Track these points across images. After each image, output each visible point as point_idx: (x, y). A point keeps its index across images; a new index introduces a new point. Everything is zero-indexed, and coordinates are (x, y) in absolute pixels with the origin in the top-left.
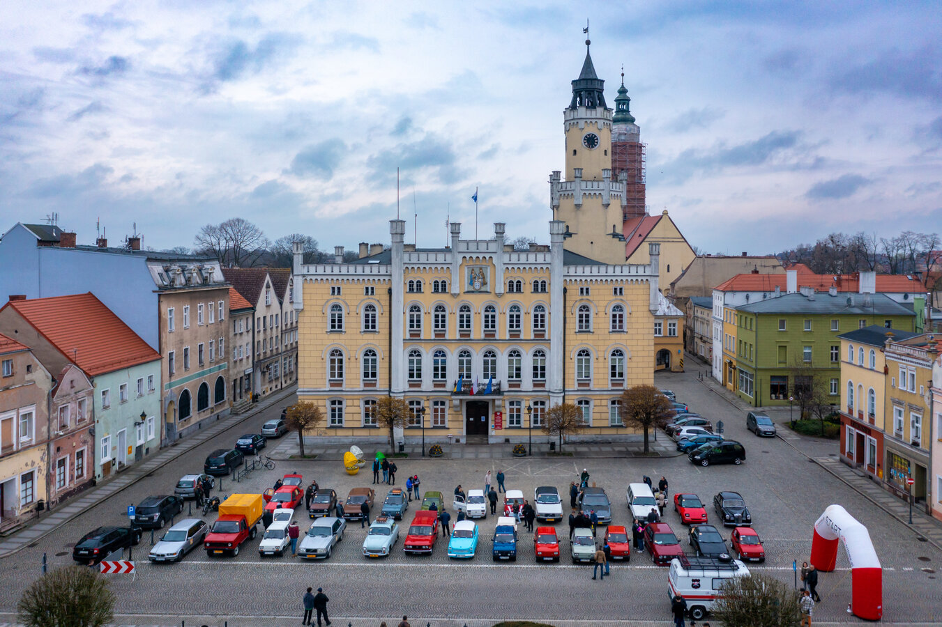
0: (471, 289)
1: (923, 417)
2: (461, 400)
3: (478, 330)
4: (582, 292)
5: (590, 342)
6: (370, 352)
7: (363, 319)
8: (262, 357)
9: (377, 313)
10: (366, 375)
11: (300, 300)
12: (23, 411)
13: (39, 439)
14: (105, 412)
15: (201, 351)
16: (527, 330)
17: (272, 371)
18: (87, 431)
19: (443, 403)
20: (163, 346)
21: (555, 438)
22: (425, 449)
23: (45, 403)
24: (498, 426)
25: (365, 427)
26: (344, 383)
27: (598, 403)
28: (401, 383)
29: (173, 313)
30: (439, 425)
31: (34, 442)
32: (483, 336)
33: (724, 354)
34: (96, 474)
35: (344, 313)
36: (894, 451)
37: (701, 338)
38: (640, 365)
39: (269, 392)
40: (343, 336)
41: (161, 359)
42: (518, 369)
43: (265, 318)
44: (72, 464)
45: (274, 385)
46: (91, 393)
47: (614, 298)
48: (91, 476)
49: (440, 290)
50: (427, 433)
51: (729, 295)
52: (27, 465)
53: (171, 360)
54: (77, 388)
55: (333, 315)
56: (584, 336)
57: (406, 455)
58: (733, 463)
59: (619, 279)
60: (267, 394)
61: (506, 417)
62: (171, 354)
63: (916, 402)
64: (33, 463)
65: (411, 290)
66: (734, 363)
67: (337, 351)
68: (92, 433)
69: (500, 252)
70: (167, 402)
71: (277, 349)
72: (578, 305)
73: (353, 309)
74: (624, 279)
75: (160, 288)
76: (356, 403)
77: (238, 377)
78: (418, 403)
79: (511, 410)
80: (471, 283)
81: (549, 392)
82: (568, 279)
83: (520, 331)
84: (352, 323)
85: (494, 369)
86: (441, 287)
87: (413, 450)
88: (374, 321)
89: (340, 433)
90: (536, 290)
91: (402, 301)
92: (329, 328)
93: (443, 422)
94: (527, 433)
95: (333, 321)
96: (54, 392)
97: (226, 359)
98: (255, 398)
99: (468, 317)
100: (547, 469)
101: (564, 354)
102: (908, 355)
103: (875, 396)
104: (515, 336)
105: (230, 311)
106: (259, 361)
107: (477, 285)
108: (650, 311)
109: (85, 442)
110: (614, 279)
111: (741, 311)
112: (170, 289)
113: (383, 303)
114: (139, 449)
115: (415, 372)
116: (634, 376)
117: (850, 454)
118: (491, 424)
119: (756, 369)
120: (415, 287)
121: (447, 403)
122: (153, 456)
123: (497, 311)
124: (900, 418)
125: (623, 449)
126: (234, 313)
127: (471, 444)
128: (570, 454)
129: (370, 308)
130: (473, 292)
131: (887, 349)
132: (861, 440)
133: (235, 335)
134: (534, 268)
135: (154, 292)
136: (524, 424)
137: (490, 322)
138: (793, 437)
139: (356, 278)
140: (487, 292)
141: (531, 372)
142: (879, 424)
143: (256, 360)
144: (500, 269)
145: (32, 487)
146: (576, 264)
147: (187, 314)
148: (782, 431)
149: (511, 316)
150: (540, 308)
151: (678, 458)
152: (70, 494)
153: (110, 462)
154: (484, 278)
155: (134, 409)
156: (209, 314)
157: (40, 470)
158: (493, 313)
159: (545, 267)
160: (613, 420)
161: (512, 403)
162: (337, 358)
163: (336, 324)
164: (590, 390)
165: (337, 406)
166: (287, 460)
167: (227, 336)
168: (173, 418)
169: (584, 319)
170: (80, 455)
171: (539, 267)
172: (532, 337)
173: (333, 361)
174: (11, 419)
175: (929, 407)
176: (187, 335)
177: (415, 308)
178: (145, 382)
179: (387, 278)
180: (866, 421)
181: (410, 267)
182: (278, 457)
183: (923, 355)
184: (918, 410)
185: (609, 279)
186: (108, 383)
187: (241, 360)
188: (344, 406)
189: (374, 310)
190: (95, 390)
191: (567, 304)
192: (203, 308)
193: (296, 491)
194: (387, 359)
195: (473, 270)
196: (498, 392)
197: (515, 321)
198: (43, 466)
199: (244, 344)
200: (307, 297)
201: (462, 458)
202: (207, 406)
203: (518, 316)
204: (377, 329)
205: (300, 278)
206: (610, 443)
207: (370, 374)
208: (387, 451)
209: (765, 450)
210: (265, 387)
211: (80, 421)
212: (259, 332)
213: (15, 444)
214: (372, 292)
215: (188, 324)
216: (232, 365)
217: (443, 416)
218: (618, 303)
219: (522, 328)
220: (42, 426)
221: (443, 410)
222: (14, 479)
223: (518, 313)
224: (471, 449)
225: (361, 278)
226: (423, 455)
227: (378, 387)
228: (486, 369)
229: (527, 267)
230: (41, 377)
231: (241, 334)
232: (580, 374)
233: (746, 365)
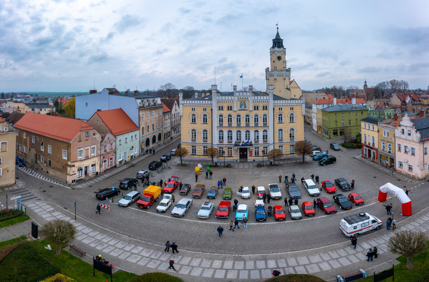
0: (241, 109)
1: (392, 145)
2: (238, 148)
3: (243, 123)
4: (279, 109)
5: (283, 127)
6: (205, 130)
7: (203, 119)
8: (174, 126)
9: (208, 117)
10: (204, 138)
11: (182, 113)
12: (92, 147)
13: (97, 155)
14: (120, 146)
15: (153, 126)
16: (261, 123)
17: (177, 130)
18: (114, 152)
19: (231, 148)
20: (140, 125)
21: (272, 160)
22: (225, 164)
23: (99, 144)
24: (251, 156)
25: (204, 155)
26: (196, 140)
27: (286, 146)
28: (216, 141)
29: (144, 115)
30: (230, 155)
31: (95, 156)
32: (245, 125)
33: (317, 123)
34: (117, 164)
35: (196, 117)
36: (381, 154)
37: (308, 117)
38: (300, 133)
39: (176, 136)
40: (196, 125)
41: (139, 129)
42: (258, 136)
43: (175, 114)
44: (109, 162)
45: (178, 133)
46: (115, 141)
47: (290, 111)
48: (115, 165)
49: (230, 109)
50: (225, 158)
51: (318, 105)
52: (93, 162)
53: (143, 129)
54: (110, 140)
55: (193, 118)
56: (280, 124)
57: (218, 166)
58: (333, 163)
59: (292, 105)
60: (175, 137)
61: (254, 153)
62: (143, 128)
63: (390, 140)
64: (95, 161)
65: (220, 109)
66: (321, 126)
67: (194, 130)
68: (115, 153)
69: (251, 96)
70: (142, 142)
71: (179, 123)
72: (278, 114)
73: (199, 116)
74: (294, 104)
75: (139, 107)
76: (200, 147)
77: (166, 133)
78: (222, 148)
79: (255, 150)
80: (241, 107)
81: (269, 144)
82: (275, 105)
83: (258, 123)
84: (200, 120)
85: (249, 137)
86: (230, 108)
87: (220, 165)
88: (206, 120)
89: (195, 156)
90: (264, 109)
91: (216, 113)
92: (191, 122)
93: (231, 154)
94: (262, 158)
95: (193, 120)
96: (102, 141)
97: (162, 127)
98: (172, 138)
99: (240, 119)
100: (270, 173)
101: (274, 131)
102: (386, 127)
103: (375, 138)
104: (256, 125)
105: (163, 113)
106: (173, 127)
107: (243, 107)
108: (302, 115)
109: (113, 155)
110: (290, 104)
111: (323, 111)
112: (142, 108)
113: (209, 114)
114: (132, 157)
115: (221, 138)
116: (297, 137)
117: (366, 155)
118: (248, 155)
119: (329, 128)
120: (221, 108)
121: (233, 148)
122: (136, 159)
123: (250, 116)
124: (384, 145)
125: (295, 161)
126: (164, 113)
127: (241, 162)
128: (277, 165)
129: (205, 115)
130: (241, 110)
131: (379, 125)
132: (369, 151)
133: (165, 120)
134: (263, 101)
135: (137, 108)
136: (260, 155)
137: (248, 120)
138: (344, 150)
139: (200, 105)
140: (246, 110)
141: (262, 137)
142: (376, 146)
143: (172, 127)
144: (251, 102)
145: (95, 168)
146: (277, 100)
147: (149, 115)
148: (341, 148)
149: (255, 118)
150: (265, 115)
151: (314, 163)
152: (108, 170)
153: (121, 161)
154: (245, 105)
155: (130, 145)
156: (156, 114)
157: (97, 163)
158: (249, 117)
159: (267, 101)
160: (291, 152)
161: (255, 148)
162: (194, 132)
163: (194, 121)
164: (283, 143)
165: (194, 148)
166: (177, 166)
167: (162, 120)
168: (144, 147)
169: (280, 118)
170: (111, 159)
171: (265, 101)
172: (263, 125)
173: (192, 133)
174: (88, 149)
175: (394, 142)
176: (148, 121)
177: (221, 116)
178: (134, 137)
179: (211, 105)
180: (371, 145)
181: (219, 101)
182: (173, 164)
183: (391, 127)
184: (390, 142)
185: (289, 105)
186: (122, 138)
187: (167, 127)
188: (196, 148)
189: (206, 116)
190: (117, 140)
191: (275, 114)
192: (154, 112)
193: (176, 184)
194: (211, 133)
195: (241, 102)
196: (251, 145)
197: (256, 120)
198: (99, 162)
199: (168, 122)
200: (184, 111)
201: (238, 168)
202: (155, 142)
203: (257, 118)
204: (207, 123)
205: (182, 105)
206: (290, 159)
207: (205, 138)
208: (211, 164)
209: (339, 156)
210: (175, 135)
211: (111, 149)
212: (173, 118)
213: (89, 155)
214: (206, 110)
215: (149, 118)
216: (164, 129)
217: (231, 153)
218: (292, 113)
219: (259, 122)
220: (98, 151)
221: (231, 151)
222: (89, 166)
223: (257, 117)
224: (241, 164)
225: (202, 105)
226: (224, 167)
227: (208, 142)
228: (246, 137)
229: (261, 101)
230: (98, 136)
231: (167, 119)
232: (279, 137)
233: (325, 127)
